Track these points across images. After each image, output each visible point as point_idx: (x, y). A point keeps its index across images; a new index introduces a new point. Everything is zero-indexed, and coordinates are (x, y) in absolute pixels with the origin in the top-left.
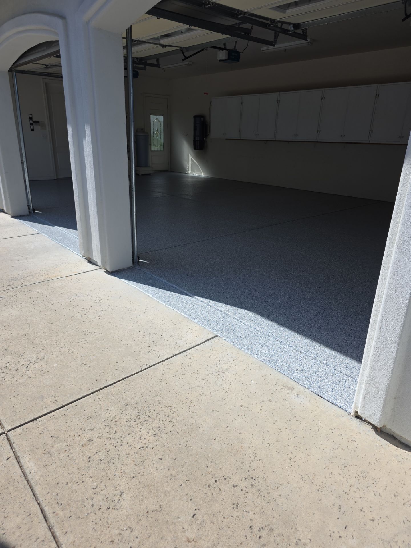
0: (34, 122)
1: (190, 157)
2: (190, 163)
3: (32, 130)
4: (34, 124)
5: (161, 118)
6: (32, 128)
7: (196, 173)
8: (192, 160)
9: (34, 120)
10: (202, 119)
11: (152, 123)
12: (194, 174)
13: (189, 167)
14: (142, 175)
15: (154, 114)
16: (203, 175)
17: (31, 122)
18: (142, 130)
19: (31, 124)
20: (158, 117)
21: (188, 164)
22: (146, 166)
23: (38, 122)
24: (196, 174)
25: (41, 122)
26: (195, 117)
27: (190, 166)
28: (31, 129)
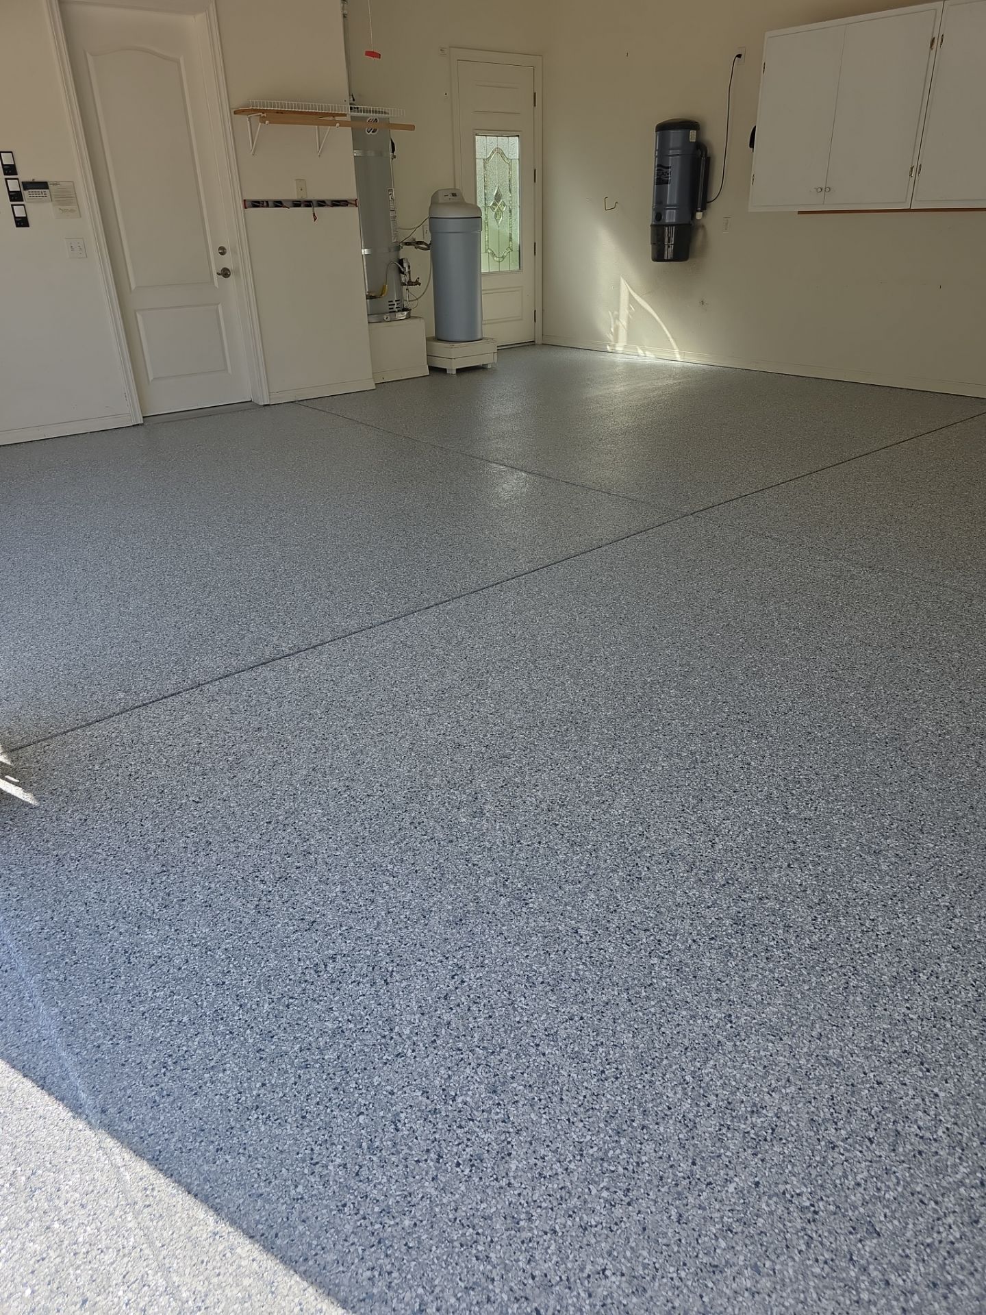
0: (27, 185)
1: (625, 288)
2: (624, 312)
3: (22, 222)
4: (25, 194)
5: (512, 146)
6: (19, 212)
7: (649, 351)
8: (631, 300)
9: (25, 175)
10: (693, 134)
11: (480, 164)
12: (640, 352)
13: (617, 329)
14: (459, 371)
15: (487, 132)
16: (678, 357)
17: (14, 186)
18: (454, 195)
19: (15, 197)
20: (502, 142)
21: (617, 318)
22: (473, 338)
23: (44, 185)
24: (647, 356)
25: (55, 184)
26: (663, 128)
27: (623, 322)
28: (15, 218)
